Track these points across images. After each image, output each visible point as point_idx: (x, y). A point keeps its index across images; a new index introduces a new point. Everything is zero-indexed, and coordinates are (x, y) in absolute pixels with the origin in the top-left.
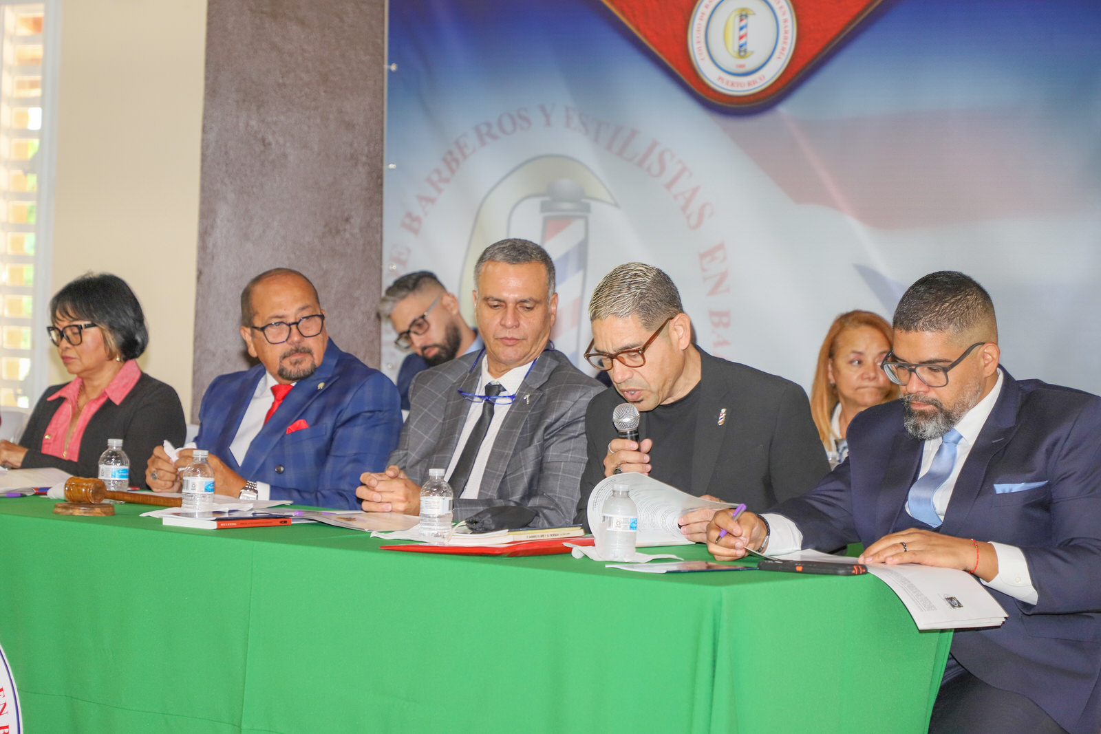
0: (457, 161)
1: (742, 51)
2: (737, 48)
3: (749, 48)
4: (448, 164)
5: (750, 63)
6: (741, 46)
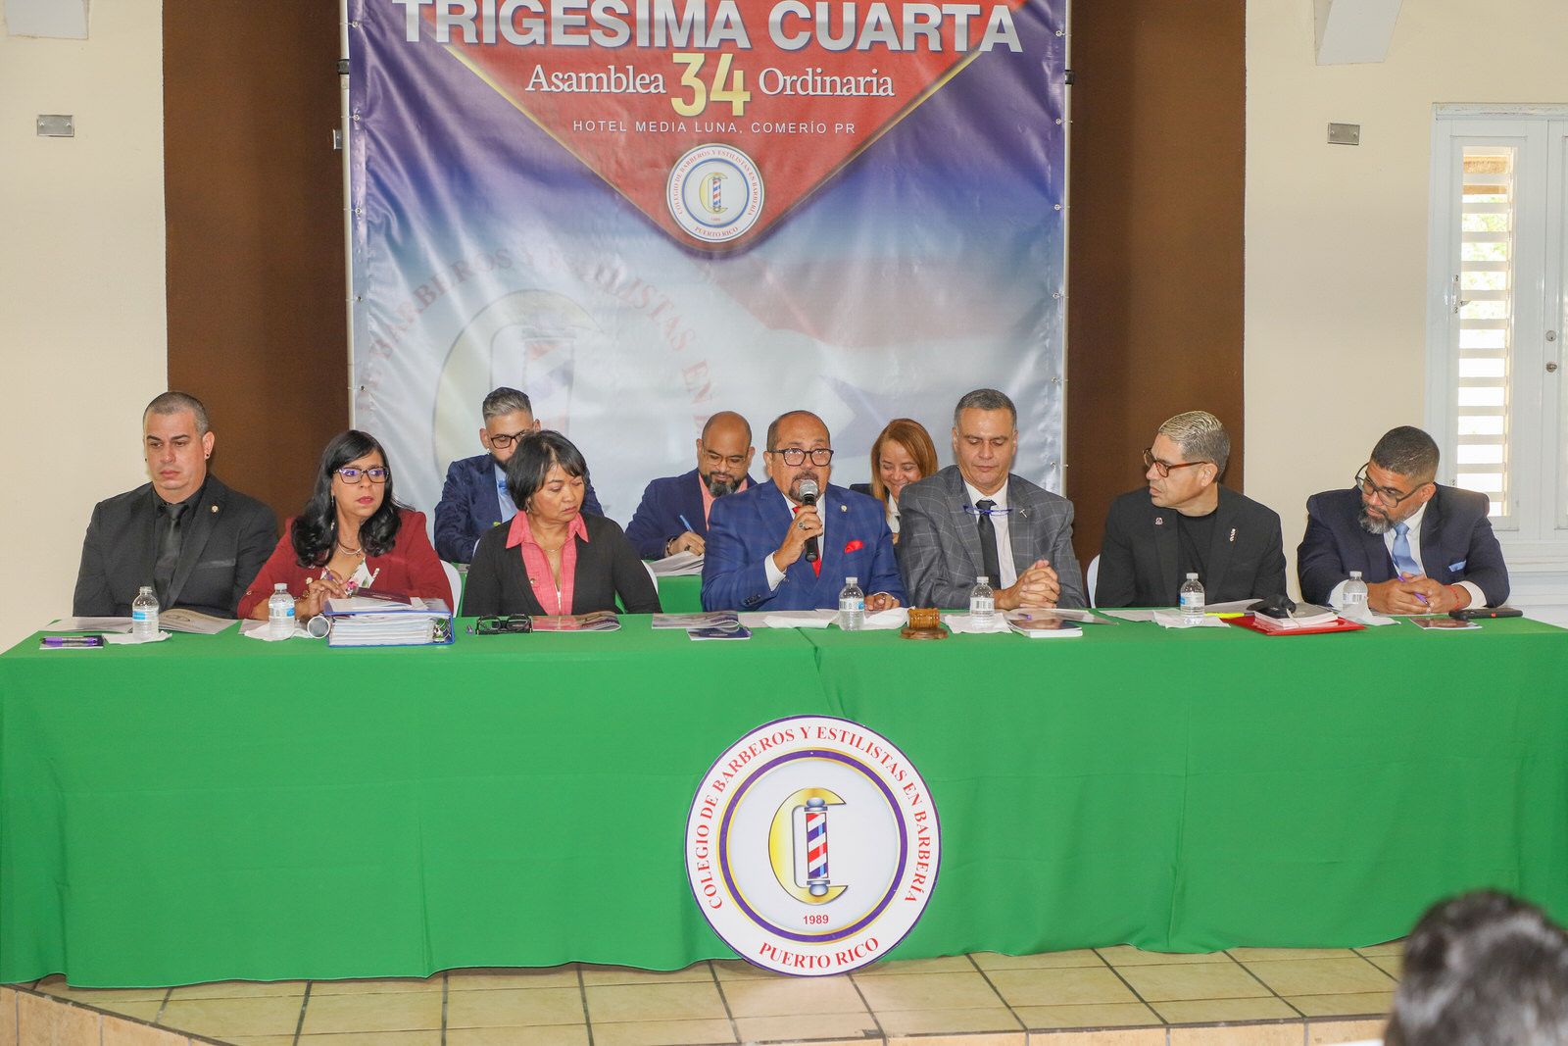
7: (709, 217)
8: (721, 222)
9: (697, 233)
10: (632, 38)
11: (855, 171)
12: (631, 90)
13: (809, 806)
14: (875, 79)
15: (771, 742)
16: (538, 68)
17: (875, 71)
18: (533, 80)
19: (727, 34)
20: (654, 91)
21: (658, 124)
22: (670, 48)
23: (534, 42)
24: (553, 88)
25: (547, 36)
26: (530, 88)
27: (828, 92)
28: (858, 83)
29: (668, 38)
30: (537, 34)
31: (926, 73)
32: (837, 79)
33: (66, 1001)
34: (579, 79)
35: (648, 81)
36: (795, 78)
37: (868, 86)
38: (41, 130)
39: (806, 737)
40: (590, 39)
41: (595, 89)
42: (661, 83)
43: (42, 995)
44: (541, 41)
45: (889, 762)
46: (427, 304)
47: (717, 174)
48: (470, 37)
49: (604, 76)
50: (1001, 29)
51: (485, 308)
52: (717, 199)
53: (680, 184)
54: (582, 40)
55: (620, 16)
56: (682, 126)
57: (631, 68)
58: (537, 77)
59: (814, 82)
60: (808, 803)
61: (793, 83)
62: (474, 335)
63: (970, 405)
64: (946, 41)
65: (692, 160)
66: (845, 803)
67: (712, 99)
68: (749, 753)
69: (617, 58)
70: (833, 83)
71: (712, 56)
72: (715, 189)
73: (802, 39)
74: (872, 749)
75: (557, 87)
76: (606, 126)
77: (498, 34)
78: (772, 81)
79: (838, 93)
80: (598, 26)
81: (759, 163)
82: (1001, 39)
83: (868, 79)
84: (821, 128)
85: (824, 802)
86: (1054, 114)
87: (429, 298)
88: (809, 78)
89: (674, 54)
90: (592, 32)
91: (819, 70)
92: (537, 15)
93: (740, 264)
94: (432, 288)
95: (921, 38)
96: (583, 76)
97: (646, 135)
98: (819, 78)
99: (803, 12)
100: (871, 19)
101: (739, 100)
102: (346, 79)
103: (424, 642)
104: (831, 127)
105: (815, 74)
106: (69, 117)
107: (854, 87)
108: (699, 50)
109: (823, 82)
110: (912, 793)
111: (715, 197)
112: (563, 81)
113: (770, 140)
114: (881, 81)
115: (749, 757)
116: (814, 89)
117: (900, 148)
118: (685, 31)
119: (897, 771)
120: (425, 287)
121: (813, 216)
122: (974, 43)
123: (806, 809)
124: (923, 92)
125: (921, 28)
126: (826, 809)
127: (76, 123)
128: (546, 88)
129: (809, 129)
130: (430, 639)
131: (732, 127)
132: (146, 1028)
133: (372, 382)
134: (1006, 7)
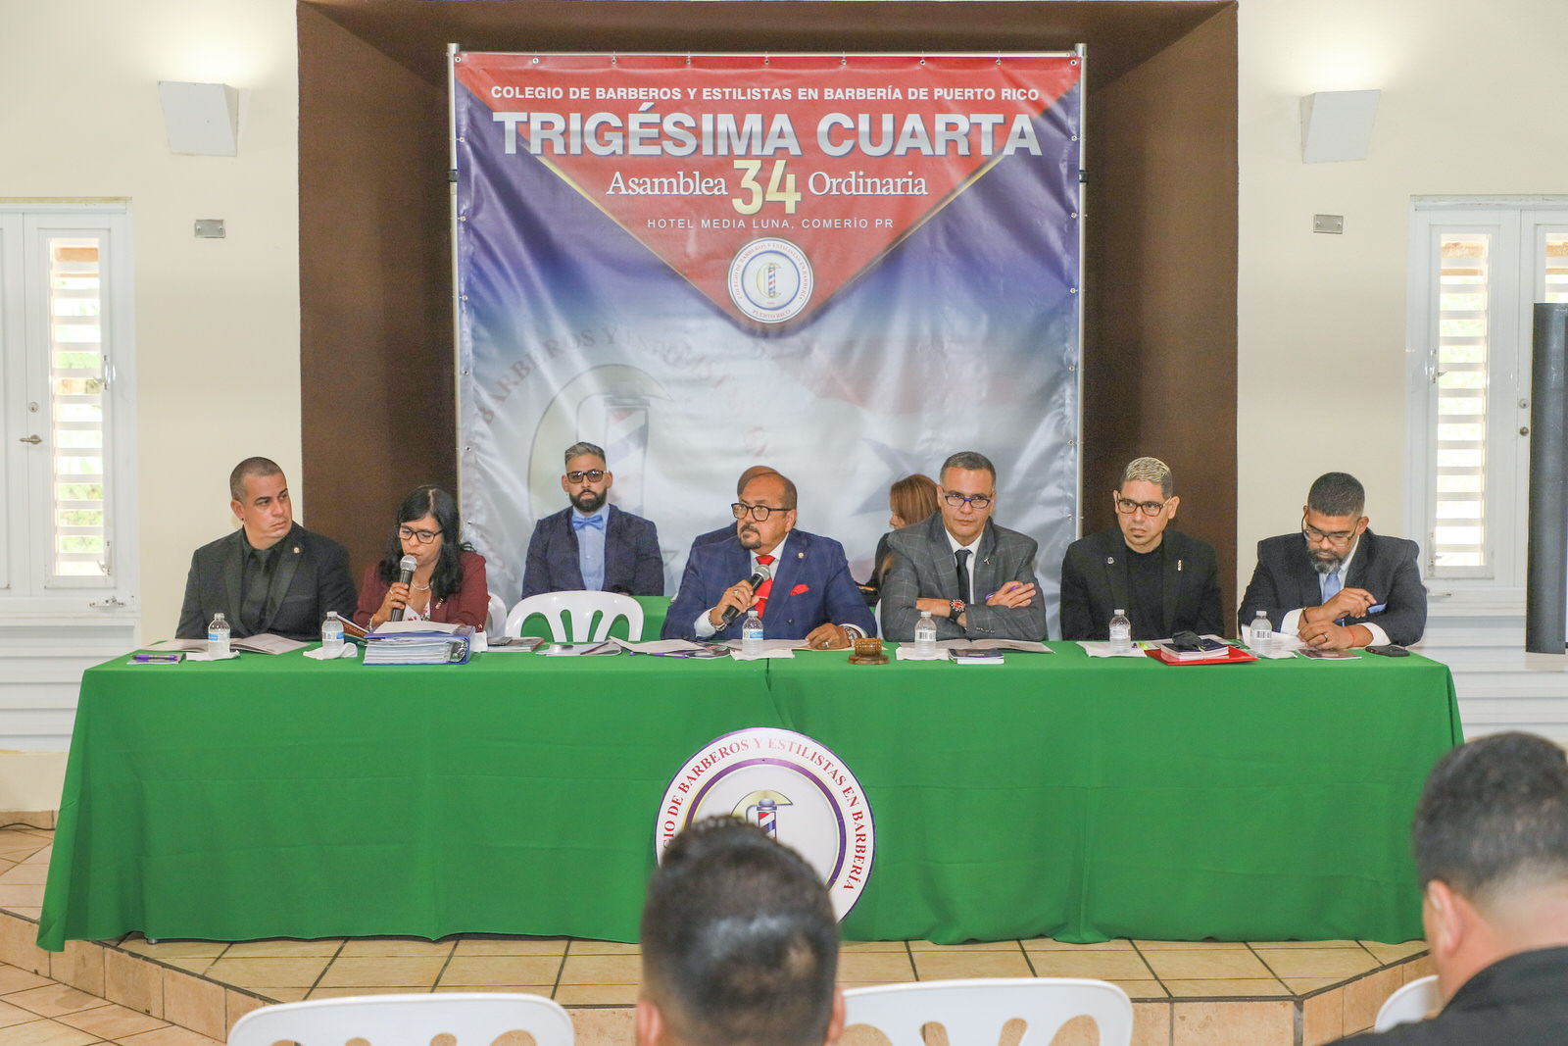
0: (528, 369)
1: (772, 292)
2: (767, 291)
3: (777, 290)
4: (518, 372)
5: (777, 302)
6: (771, 289)
7: (765, 301)
8: (776, 305)
9: (754, 315)
10: (699, 148)
11: (893, 260)
12: (697, 192)
13: (761, 805)
14: (910, 180)
15: (728, 751)
16: (618, 174)
17: (910, 173)
18: (613, 185)
19: (781, 143)
20: (717, 193)
21: (721, 222)
22: (731, 157)
23: (614, 153)
24: (630, 192)
25: (625, 147)
26: (610, 192)
27: (869, 192)
28: (895, 184)
29: (730, 147)
30: (616, 144)
31: (955, 174)
32: (877, 180)
33: (138, 956)
34: (653, 184)
35: (711, 185)
36: (840, 180)
37: (905, 186)
38: (198, 232)
39: (759, 747)
40: (663, 150)
41: (666, 192)
42: (723, 186)
43: (122, 951)
44: (620, 151)
45: (830, 769)
46: (522, 377)
47: (771, 264)
48: (559, 149)
49: (674, 180)
50: (1022, 135)
51: (574, 379)
52: (771, 286)
53: (740, 273)
54: (655, 150)
55: (689, 129)
56: (742, 224)
57: (697, 173)
58: (617, 182)
59: (857, 183)
60: (760, 803)
61: (839, 185)
62: (565, 402)
63: (955, 465)
64: (974, 147)
65: (750, 252)
66: (792, 804)
67: (767, 199)
68: (710, 760)
69: (686, 165)
70: (874, 184)
71: (768, 163)
72: (770, 277)
73: (847, 145)
74: (816, 758)
75: (634, 191)
76: (676, 223)
77: (583, 146)
78: (820, 183)
79: (878, 192)
80: (669, 138)
81: (809, 255)
82: (1023, 144)
83: (905, 180)
84: (863, 224)
85: (773, 803)
86: (1069, 209)
87: (524, 372)
88: (853, 180)
89: (735, 161)
90: (665, 143)
91: (861, 173)
92: (616, 129)
93: (794, 342)
94: (527, 363)
95: (952, 144)
96: (656, 180)
97: (711, 231)
98: (861, 180)
99: (848, 123)
100: (907, 127)
101: (791, 200)
102: (454, 186)
103: (441, 661)
104: (872, 222)
105: (857, 176)
106: (221, 222)
107: (891, 187)
108: (757, 157)
109: (865, 183)
110: (851, 796)
111: (770, 284)
112: (639, 185)
113: (819, 233)
114: (916, 182)
115: (710, 763)
116: (857, 190)
117: (933, 239)
118: (744, 141)
119: (837, 777)
120: (521, 363)
121: (856, 300)
122: (998, 148)
123: (758, 809)
124: (953, 191)
125: (951, 135)
126: (776, 808)
127: (227, 227)
128: (624, 192)
129: (852, 224)
130: (448, 659)
131: (785, 223)
132: (195, 979)
133: (476, 444)
134: (1026, 116)
